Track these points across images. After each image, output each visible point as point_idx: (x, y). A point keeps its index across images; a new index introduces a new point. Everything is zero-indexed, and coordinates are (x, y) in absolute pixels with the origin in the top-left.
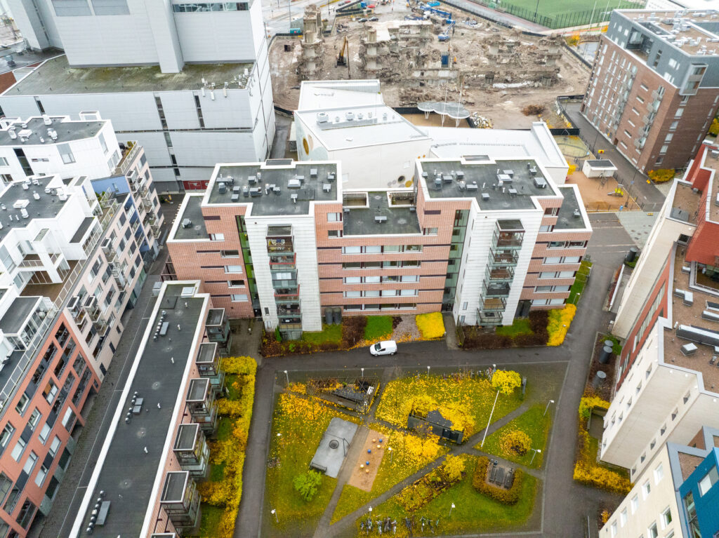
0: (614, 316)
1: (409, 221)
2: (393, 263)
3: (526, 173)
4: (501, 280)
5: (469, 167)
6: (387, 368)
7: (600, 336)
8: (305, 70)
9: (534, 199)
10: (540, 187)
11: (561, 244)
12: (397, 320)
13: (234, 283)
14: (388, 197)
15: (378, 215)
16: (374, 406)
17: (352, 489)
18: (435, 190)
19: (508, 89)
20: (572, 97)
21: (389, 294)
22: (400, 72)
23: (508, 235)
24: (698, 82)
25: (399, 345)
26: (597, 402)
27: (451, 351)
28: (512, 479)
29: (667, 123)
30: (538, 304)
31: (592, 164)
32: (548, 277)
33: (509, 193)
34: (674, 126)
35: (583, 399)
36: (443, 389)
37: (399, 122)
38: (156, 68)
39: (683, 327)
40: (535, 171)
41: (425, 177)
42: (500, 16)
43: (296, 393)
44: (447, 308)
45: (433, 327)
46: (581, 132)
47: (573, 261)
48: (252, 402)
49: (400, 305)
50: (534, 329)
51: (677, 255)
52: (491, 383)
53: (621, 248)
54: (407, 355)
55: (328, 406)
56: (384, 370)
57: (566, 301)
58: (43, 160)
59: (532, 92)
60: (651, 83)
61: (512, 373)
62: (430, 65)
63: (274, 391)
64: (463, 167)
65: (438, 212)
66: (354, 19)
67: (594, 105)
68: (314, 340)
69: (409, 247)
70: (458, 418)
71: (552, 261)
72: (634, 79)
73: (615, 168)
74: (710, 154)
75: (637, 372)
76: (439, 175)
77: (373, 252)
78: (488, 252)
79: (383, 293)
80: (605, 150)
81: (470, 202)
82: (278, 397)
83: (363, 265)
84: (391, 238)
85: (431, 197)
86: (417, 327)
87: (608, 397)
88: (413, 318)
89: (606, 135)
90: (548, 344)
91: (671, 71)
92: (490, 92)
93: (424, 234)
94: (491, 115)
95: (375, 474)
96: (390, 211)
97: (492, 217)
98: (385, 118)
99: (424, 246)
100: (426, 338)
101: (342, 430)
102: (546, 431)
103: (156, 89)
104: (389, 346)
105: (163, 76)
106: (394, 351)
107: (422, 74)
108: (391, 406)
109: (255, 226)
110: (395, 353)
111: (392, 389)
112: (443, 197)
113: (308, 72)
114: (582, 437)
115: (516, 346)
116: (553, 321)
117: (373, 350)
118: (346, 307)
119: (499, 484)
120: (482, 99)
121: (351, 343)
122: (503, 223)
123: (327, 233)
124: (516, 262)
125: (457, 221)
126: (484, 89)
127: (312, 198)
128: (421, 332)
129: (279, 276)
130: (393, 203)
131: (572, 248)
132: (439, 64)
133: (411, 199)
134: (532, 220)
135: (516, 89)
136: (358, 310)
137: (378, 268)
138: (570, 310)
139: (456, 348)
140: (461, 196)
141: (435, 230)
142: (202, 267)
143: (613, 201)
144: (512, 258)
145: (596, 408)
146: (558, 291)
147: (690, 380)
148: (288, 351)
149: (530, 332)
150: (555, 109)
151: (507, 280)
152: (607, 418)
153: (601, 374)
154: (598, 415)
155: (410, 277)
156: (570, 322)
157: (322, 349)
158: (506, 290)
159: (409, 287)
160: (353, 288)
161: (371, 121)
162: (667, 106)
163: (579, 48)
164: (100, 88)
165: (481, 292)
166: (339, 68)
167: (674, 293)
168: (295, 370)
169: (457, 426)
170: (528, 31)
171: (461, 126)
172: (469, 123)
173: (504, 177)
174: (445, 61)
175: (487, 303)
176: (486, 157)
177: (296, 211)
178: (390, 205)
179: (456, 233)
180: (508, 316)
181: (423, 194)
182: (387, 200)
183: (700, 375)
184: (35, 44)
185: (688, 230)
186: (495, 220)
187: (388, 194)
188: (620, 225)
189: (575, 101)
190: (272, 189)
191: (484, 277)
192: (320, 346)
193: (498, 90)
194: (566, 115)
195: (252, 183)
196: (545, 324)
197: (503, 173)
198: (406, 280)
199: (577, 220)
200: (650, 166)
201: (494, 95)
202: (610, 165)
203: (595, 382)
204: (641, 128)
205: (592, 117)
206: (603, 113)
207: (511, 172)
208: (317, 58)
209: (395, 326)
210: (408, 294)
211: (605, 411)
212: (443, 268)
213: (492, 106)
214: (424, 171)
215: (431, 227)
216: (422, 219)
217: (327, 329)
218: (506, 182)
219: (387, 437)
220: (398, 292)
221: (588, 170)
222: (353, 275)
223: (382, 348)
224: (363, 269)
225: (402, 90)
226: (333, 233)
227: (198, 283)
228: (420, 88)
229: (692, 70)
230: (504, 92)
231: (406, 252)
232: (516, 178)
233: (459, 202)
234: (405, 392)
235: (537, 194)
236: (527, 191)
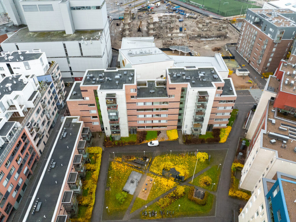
0: (247, 131)
1: (163, 92)
2: (157, 109)
3: (210, 73)
4: (200, 116)
5: (187, 71)
6: (154, 152)
7: (241, 139)
8: (124, 33)
9: (213, 83)
10: (216, 78)
11: (224, 101)
12: (159, 132)
13: (93, 117)
14: (155, 83)
15: (151, 90)
16: (149, 167)
17: (139, 199)
18: (173, 80)
19: (206, 41)
20: (232, 44)
21: (156, 122)
22: (163, 34)
23: (203, 98)
24: (281, 38)
25: (159, 142)
26: (239, 165)
27: (181, 145)
28: (204, 195)
29: (270, 53)
30: (216, 126)
31: (240, 70)
32: (219, 115)
33: (203, 81)
34: (272, 55)
35: (233, 164)
36: (177, 160)
37: (161, 54)
38: (64, 32)
39: (271, 133)
40: (214, 72)
41: (170, 75)
42: (204, 12)
43: (118, 161)
44: (179, 127)
45: (173, 135)
46: (236, 58)
47: (229, 108)
48: (100, 165)
49: (160, 127)
50: (214, 136)
51: (270, 105)
52: (196, 157)
53: (250, 104)
54: (162, 146)
55: (130, 166)
56: (153, 152)
57: (227, 125)
58: (18, 68)
59: (216, 42)
60: (263, 38)
61: (204, 153)
62: (175, 31)
63: (109, 160)
64: (185, 71)
65: (175, 88)
66: (145, 13)
67: (241, 47)
68: (126, 140)
69: (163, 103)
70: (182, 171)
71: (221, 108)
72: (256, 36)
73: (249, 72)
74: (283, 65)
75: (253, 151)
76: (175, 74)
77: (149, 105)
78: (194, 105)
79: (154, 121)
80: (244, 64)
81: (187, 84)
82: (110, 163)
83: (145, 110)
84: (156, 99)
85: (172, 82)
86: (167, 135)
87: (243, 163)
88: (166, 132)
89: (245, 59)
90: (220, 142)
91: (270, 33)
92: (199, 42)
93: (169, 97)
94: (199, 51)
95: (149, 193)
96: (156, 89)
97: (196, 90)
98: (155, 52)
99: (169, 102)
100: (171, 139)
101: (136, 176)
102: (218, 176)
103: (64, 40)
104: (156, 143)
105: (66, 35)
106: (158, 145)
107: (172, 35)
108: (156, 166)
109: (101, 94)
110: (158, 146)
111: (156, 160)
112: (176, 82)
113: (126, 34)
114: (232, 179)
115: (207, 143)
116: (222, 133)
117: (149, 144)
118: (138, 127)
119: (198, 197)
120: (196, 45)
121: (140, 142)
122: (200, 93)
123: (130, 97)
124: (206, 108)
125: (182, 92)
126: (197, 41)
127: (124, 83)
128: (169, 137)
129: (111, 114)
130: (157, 85)
131: (229, 103)
132: (178, 31)
133: (165, 83)
134: (212, 92)
135: (210, 41)
136: (144, 128)
137: (151, 111)
138: (229, 129)
139: (183, 144)
140: (183, 82)
141: (174, 96)
142: (80, 111)
143: (248, 85)
144: (204, 107)
145: (239, 167)
146: (224, 120)
148: (115, 145)
149: (213, 137)
150: (225, 49)
151: (203, 116)
152: (243, 171)
153: (241, 154)
154: (239, 171)
155: (164, 115)
156: (229, 133)
157: (129, 144)
158: (202, 120)
159: (164, 119)
160: (141, 119)
161: (150, 53)
162: (269, 47)
163: (235, 24)
164: (41, 40)
165: (192, 121)
166: (138, 32)
167: (268, 120)
168: (117, 152)
169: (182, 174)
170: (215, 18)
171: (187, 55)
172: (190, 54)
173: (201, 74)
174: (181, 30)
175: (195, 125)
176: (195, 67)
177: (117, 88)
178: (156, 86)
179: (182, 97)
180: (204, 131)
181: (168, 81)
182: (155, 84)
183: (277, 152)
184: (16, 23)
185: (274, 95)
186: (197, 91)
187: (155, 82)
188: (250, 95)
189: (233, 45)
190: (108, 79)
191: (193, 115)
192: (128, 143)
193: (202, 41)
194: (230, 51)
195: (101, 77)
196: (219, 134)
197: (201, 73)
198: (162, 116)
199: (231, 92)
200: (263, 71)
201: (200, 43)
202: (247, 71)
203: (238, 157)
204: (259, 56)
205: (240, 52)
206: (244, 50)
207: (204, 72)
208: (129, 28)
209: (158, 135)
210: (163, 122)
211: (242, 168)
212: (177, 111)
213: (200, 48)
214: (169, 72)
215: (172, 94)
216: (169, 92)
217: (131, 136)
218: (202, 77)
219: (154, 179)
220: (159, 121)
221: (238, 73)
222: (141, 114)
223: (153, 143)
224: (145, 111)
225: (164, 41)
226: (132, 97)
227: (79, 117)
228: (171, 40)
229: (278, 33)
230: (205, 42)
231: (162, 105)
232: (206, 75)
233: (183, 84)
234: (162, 161)
235: (214, 81)
236: (210, 80)
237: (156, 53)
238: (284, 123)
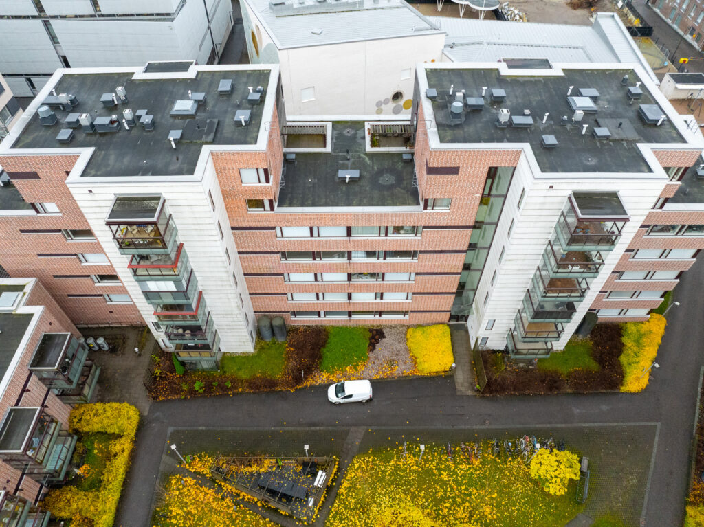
1: (400, 179)
2: (370, 253)
3: (620, 94)
4: (563, 297)
5: (514, 80)
6: (353, 429)
9: (646, 149)
10: (654, 124)
11: (671, 229)
12: (376, 336)
13: (102, 277)
14: (367, 132)
15: (345, 167)
16: (325, 508)
18: (450, 127)
21: (364, 298)
25: (375, 384)
27: (462, 397)
30: (606, 314)
31: (676, 79)
33: (593, 135)
36: (445, 476)
40: (639, 91)
41: (432, 99)
43: (196, 475)
44: (458, 321)
45: (435, 354)
47: (683, 255)
48: (117, 496)
49: (381, 313)
50: (600, 360)
52: (528, 466)
55: (247, 504)
56: (348, 432)
57: (652, 312)
63: (161, 468)
64: (502, 81)
65: (454, 171)
68: (240, 369)
69: (397, 230)
71: (648, 255)
76: (460, 95)
77: (332, 235)
78: (542, 248)
79: (354, 296)
80: (690, 58)
81: (518, 153)
83: (314, 255)
84: (364, 214)
85: (442, 140)
86: (408, 350)
88: (403, 332)
90: (623, 389)
93: (425, 208)
96: (367, 160)
97: (564, 186)
99: (425, 227)
100: (422, 371)
106: (367, 397)
108: (354, 509)
109: (89, 197)
110: (370, 400)
111: (359, 474)
112: (465, 141)
115: (569, 391)
117: (332, 395)
118: (294, 313)
121: (298, 380)
122: (585, 200)
123: (244, 204)
124: (597, 272)
125: (489, 181)
127: (210, 138)
128: (414, 359)
129: (153, 286)
130: (373, 144)
131: (688, 235)
133: (407, 136)
134: (642, 195)
136: (315, 318)
137: (343, 260)
138: (658, 325)
139: (470, 393)
140: (500, 140)
141: (445, 202)
142: (39, 255)
144: (590, 264)
146: (644, 297)
149: (594, 366)
150: (614, 1)
151: (573, 298)
155: (398, 274)
156: (656, 348)
157: (250, 387)
159: (396, 288)
160: (303, 288)
161: (354, 4)
165: (520, 307)
168: (201, 428)
172: (497, 15)
173: (582, 103)
176: (545, 64)
177: (172, 168)
178: (368, 148)
181: (426, 134)
182: (364, 138)
186: (569, 193)
187: (367, 126)
190: (138, 119)
191: (529, 286)
192: (247, 381)
195: (110, 107)
196: (619, 348)
197: (579, 94)
198: (391, 278)
205: (669, 11)
207: (594, 92)
209: (372, 347)
210: (395, 298)
212: (456, 261)
214: (431, 86)
215: (439, 197)
216: (426, 184)
217: (263, 348)
218: (588, 113)
220: (379, 295)
222: (301, 269)
223: (347, 393)
224: (318, 261)
226: (258, 204)
227: (29, 283)
231: (392, 237)
232: (604, 104)
233: (496, 152)
234: (381, 480)
235: (649, 139)
236: (629, 132)
237: (380, 6)
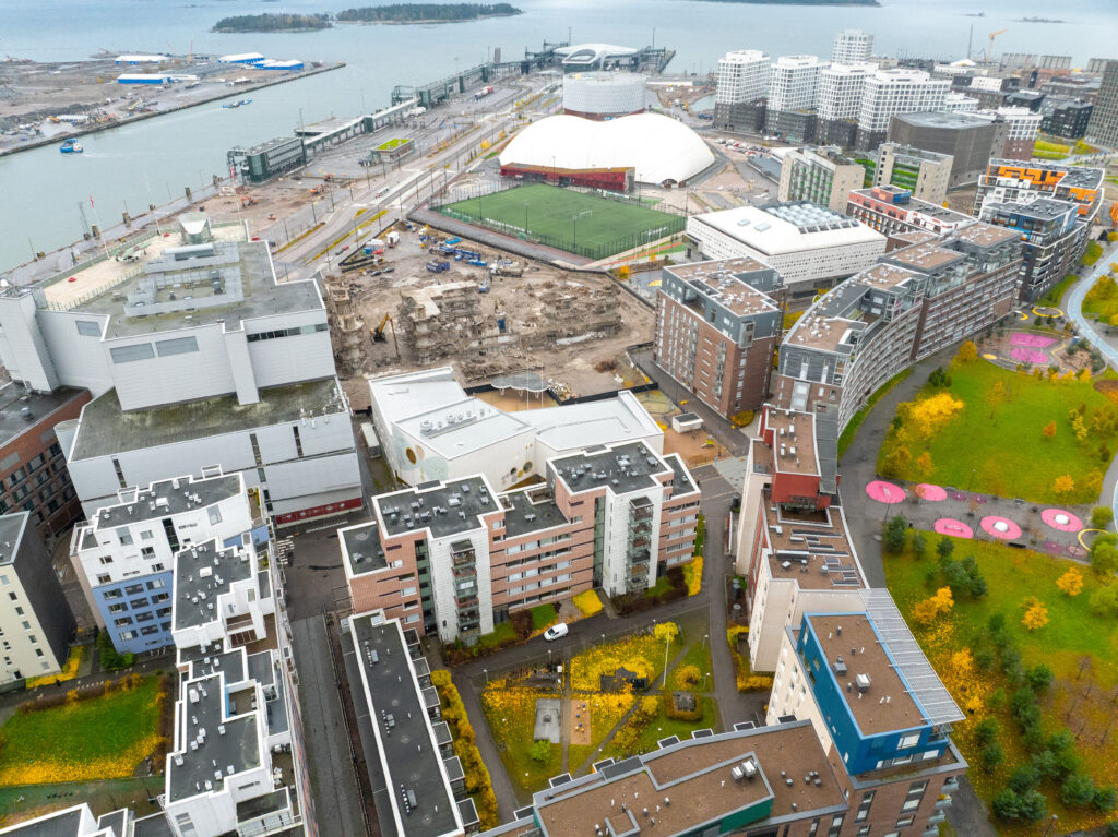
0: (734, 559)
1: (554, 514)
2: (548, 554)
3: (638, 455)
4: (642, 548)
5: (592, 458)
6: (565, 648)
7: (728, 578)
8: (349, 358)
9: (653, 477)
10: (654, 465)
11: (679, 508)
12: (557, 606)
13: (407, 605)
14: (527, 496)
15: (527, 514)
16: (567, 681)
17: (576, 747)
19: (573, 345)
20: (640, 346)
21: (547, 583)
22: (452, 342)
23: (640, 510)
24: (750, 337)
25: (569, 626)
26: (739, 629)
27: (613, 620)
28: (695, 702)
29: (736, 371)
30: (671, 562)
31: (681, 420)
32: (674, 537)
33: (631, 475)
34: (742, 374)
35: (728, 630)
36: (618, 652)
37: (497, 415)
38: (232, 398)
39: (780, 552)
40: (645, 452)
42: (535, 249)
43: (495, 690)
44: (597, 584)
45: (592, 604)
46: (661, 386)
47: (691, 519)
49: (557, 591)
50: (675, 585)
51: (765, 499)
52: (655, 636)
53: (724, 497)
54: (576, 634)
55: (528, 692)
56: (564, 650)
57: (693, 555)
58: (191, 526)
59: (598, 344)
60: (716, 338)
61: (669, 624)
62: (488, 332)
63: (476, 693)
64: (587, 459)
65: (582, 503)
66: (365, 273)
67: (666, 356)
68: (490, 641)
69: (560, 537)
70: (639, 667)
71: (676, 523)
72: (697, 333)
73: (701, 420)
74: (771, 415)
75: (760, 593)
76: (572, 470)
77: (531, 548)
78: (626, 528)
79: (542, 583)
80: (687, 400)
81: (605, 490)
82: (480, 696)
83: (523, 561)
84: (544, 532)
85: (574, 492)
86: (577, 607)
87: (746, 624)
88: (571, 600)
89: (683, 384)
90: (689, 594)
91: (727, 328)
92: (556, 352)
93: (571, 523)
94: (566, 380)
95: (589, 731)
96: (535, 508)
97: (626, 498)
98: (482, 414)
99: (573, 533)
100: (588, 614)
101: (549, 707)
102: (708, 662)
104: (561, 628)
105: (242, 408)
106: (566, 633)
107: (480, 343)
108: (581, 677)
109: (439, 547)
110: (568, 634)
111: (577, 664)
112: (582, 489)
114: (736, 658)
115: (664, 603)
116: (688, 575)
117: (548, 636)
118: (511, 604)
119: (686, 709)
120: (550, 361)
121: (526, 635)
122: (636, 502)
123: (495, 540)
124: (650, 531)
125: (597, 505)
126: (549, 349)
127: (478, 512)
128: (582, 611)
129: (463, 586)
130: (534, 501)
131: (688, 509)
132: (496, 331)
133: (547, 494)
134: (656, 494)
135: (580, 343)
136: (521, 605)
137: (536, 561)
138: (698, 562)
139: (616, 617)
140: (596, 486)
141: (580, 518)
142: (380, 596)
143: (707, 452)
144: (647, 528)
145: (740, 634)
146: (685, 547)
147: (790, 586)
148: (472, 657)
149: (672, 588)
150: (627, 362)
151: (646, 546)
152: (750, 639)
153: (737, 607)
154: (742, 639)
155: (563, 563)
156: (701, 572)
157: (502, 647)
158: (647, 555)
159: (563, 572)
160: (515, 584)
161: (471, 420)
162: (731, 358)
163: (630, 282)
165: (626, 562)
166: (378, 344)
167: (769, 529)
169: (641, 674)
170: (572, 267)
171: (545, 401)
173: (623, 462)
174: (502, 325)
175: (634, 570)
176: (602, 447)
177: (469, 527)
178: (533, 503)
179: (597, 516)
180: (652, 579)
181: (561, 488)
182: (527, 499)
183: (796, 581)
184: (42, 384)
185: (768, 479)
186: (629, 501)
187: (526, 493)
188: (718, 475)
189: (644, 348)
190: (438, 511)
191: (627, 549)
193: (563, 347)
194: (640, 368)
195: (416, 510)
196: (682, 578)
197: (621, 459)
198: (560, 567)
199: (686, 486)
200: (731, 412)
201: (561, 354)
202: (696, 418)
203: (734, 613)
204: (715, 379)
205: (666, 366)
206: (675, 361)
207: (627, 457)
209: (558, 612)
210: (563, 579)
211: (747, 634)
212: (590, 548)
213: (562, 367)
214: (558, 469)
215: (576, 516)
216: (566, 513)
217: (497, 629)
218: (627, 466)
219: (587, 701)
220: (555, 579)
221: (677, 426)
222: (515, 572)
223: (555, 632)
224: (524, 565)
226: (499, 538)
227: (381, 611)
228: (481, 358)
229: (743, 327)
230: (571, 349)
231: (559, 541)
232: (633, 461)
233: (596, 491)
234: (588, 663)
235: (653, 472)
236: (645, 471)
237: (486, 416)
238: (796, 528)
